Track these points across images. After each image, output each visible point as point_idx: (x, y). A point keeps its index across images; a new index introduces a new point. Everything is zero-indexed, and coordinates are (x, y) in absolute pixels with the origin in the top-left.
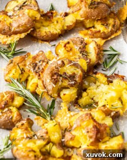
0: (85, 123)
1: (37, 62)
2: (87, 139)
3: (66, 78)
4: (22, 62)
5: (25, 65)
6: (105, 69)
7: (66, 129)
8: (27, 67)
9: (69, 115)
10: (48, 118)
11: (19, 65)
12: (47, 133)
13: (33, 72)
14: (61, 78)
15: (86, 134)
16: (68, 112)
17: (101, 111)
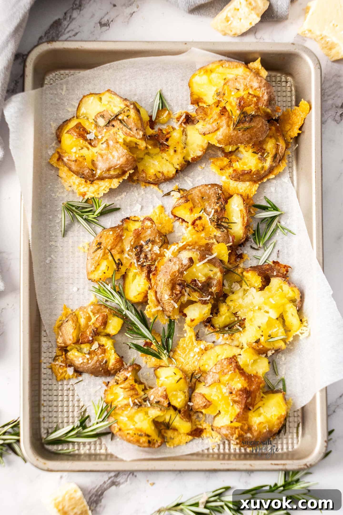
0: (227, 377)
1: (142, 242)
2: (229, 405)
3: (195, 291)
4: (116, 245)
5: (122, 252)
6: (256, 247)
7: (193, 374)
8: (126, 255)
9: (197, 350)
10: (165, 358)
11: (113, 252)
12: (166, 397)
13: (136, 265)
14: (188, 289)
15: (227, 394)
16: (195, 343)
17: (251, 350)
